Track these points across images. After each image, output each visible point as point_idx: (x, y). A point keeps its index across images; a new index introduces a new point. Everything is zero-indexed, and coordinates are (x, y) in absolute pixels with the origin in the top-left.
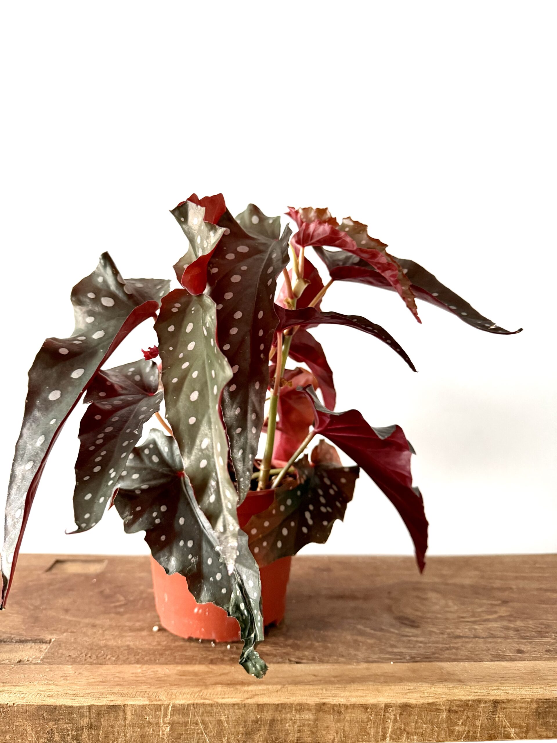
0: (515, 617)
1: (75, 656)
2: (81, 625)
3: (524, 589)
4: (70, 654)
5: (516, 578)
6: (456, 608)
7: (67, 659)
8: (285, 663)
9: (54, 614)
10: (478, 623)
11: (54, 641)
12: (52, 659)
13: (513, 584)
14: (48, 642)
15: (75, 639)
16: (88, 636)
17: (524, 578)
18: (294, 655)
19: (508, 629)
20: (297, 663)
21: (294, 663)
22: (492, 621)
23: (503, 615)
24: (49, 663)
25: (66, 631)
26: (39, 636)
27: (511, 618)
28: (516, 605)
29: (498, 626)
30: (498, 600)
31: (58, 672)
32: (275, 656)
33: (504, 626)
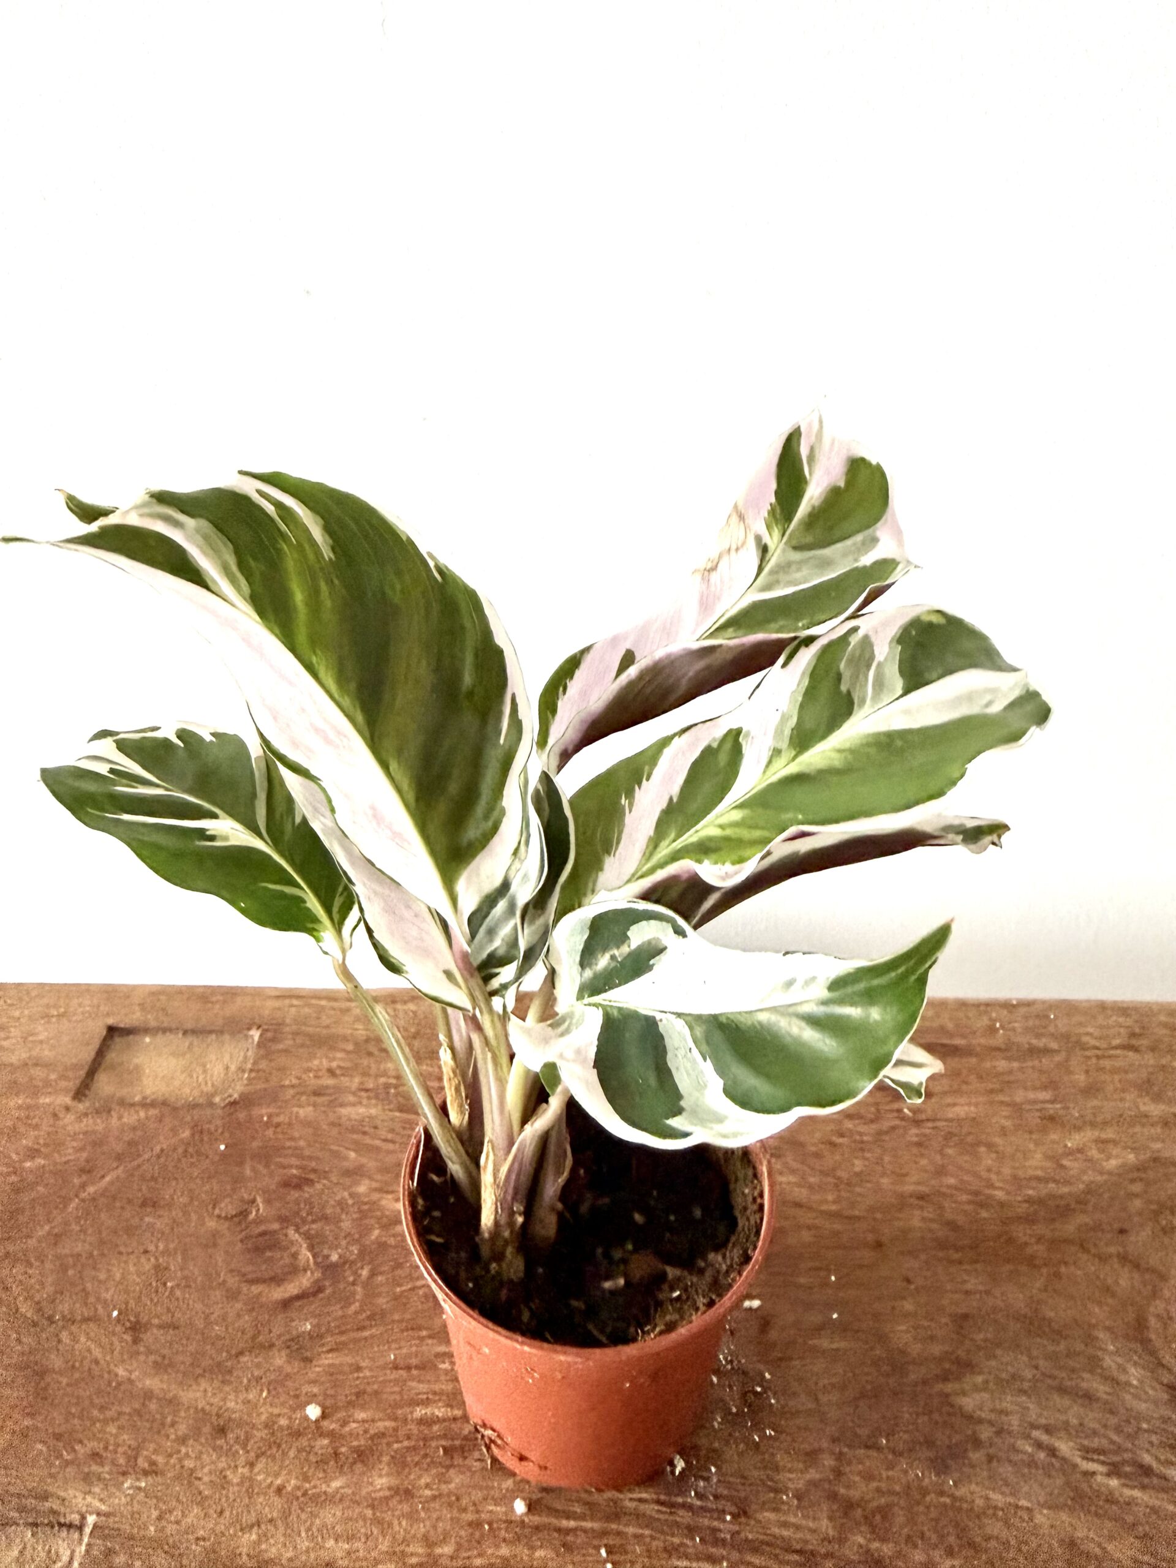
2: (181, 1427)
16: (202, 1500)
25: (132, 1462)
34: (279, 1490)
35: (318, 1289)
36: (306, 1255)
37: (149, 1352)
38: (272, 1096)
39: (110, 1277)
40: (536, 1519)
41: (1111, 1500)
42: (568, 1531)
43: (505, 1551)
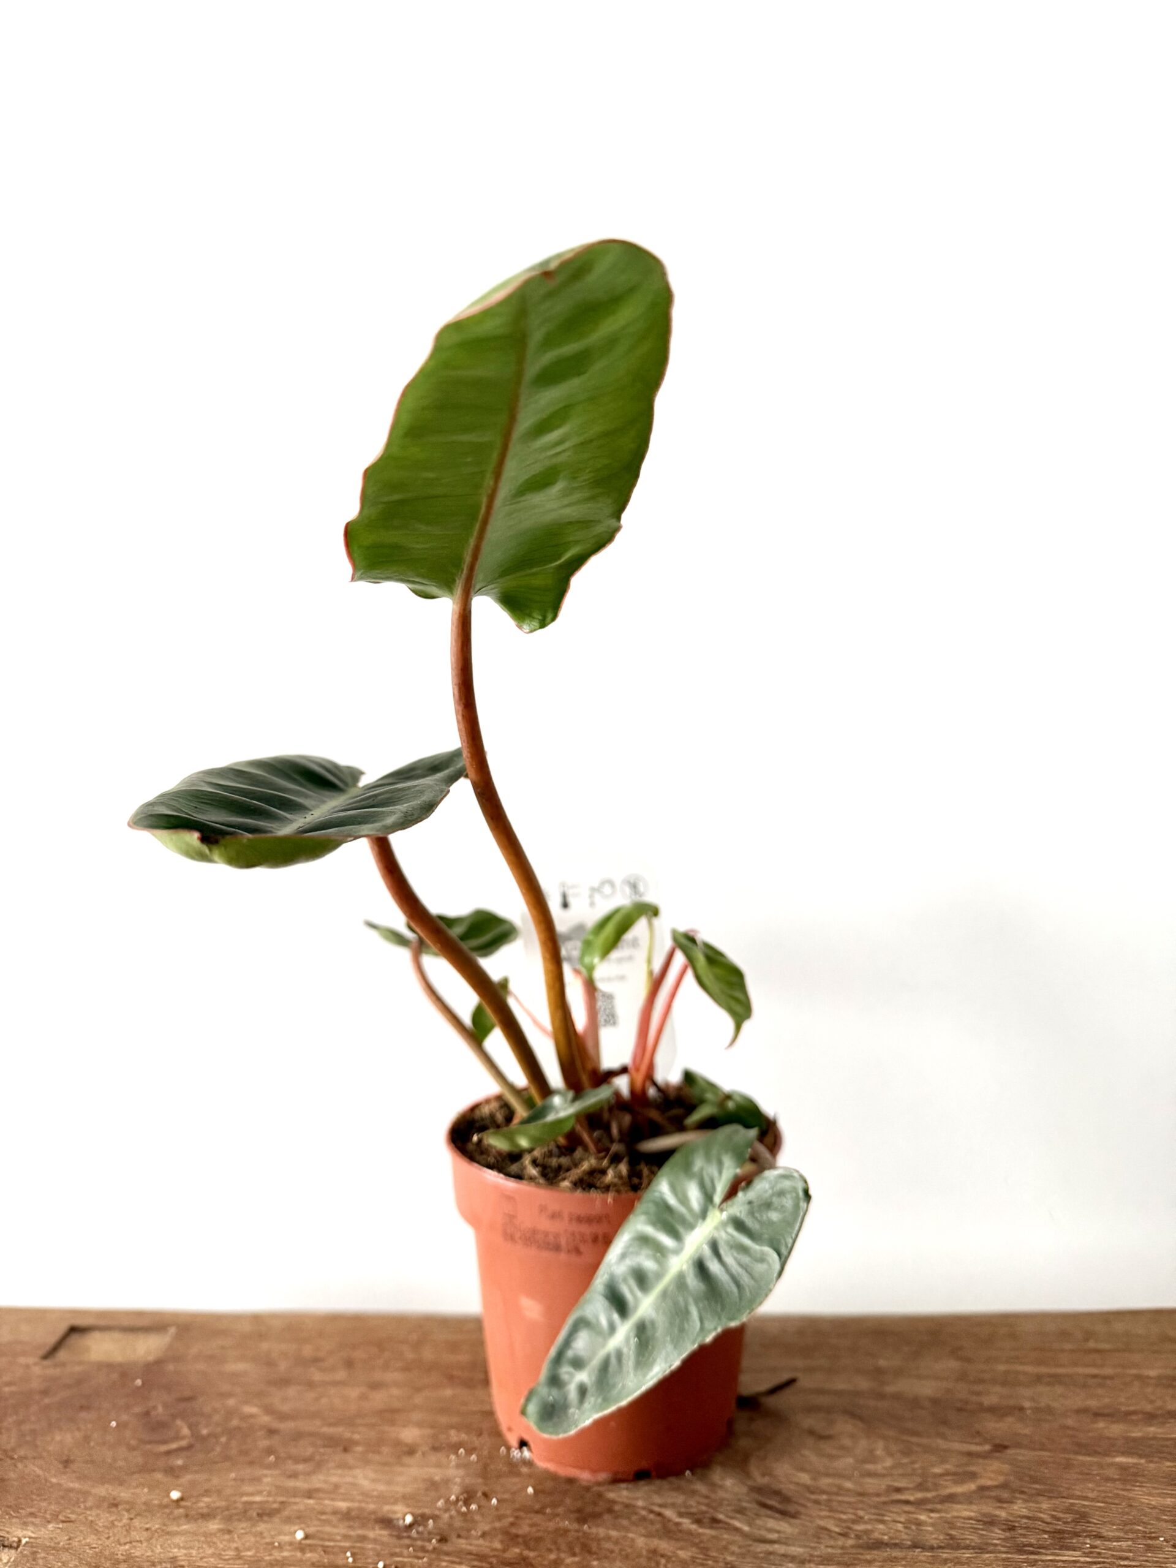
0: (1014, 1491)
2: (89, 1504)
3: (1049, 1410)
5: (1038, 1379)
6: (889, 1462)
9: (39, 1472)
10: (929, 1506)
11: (27, 1543)
13: (1026, 1397)
14: (15, 1545)
15: (70, 1539)
16: (96, 1532)
17: (1056, 1380)
19: (990, 1522)
22: (960, 1503)
23: (989, 1483)
25: (55, 1517)
27: (1004, 1493)
28: (1024, 1455)
29: (972, 1514)
30: (986, 1441)
33: (985, 1515)
34: (147, 1529)
35: (190, 1447)
36: (186, 1431)
37: (74, 1472)
38: (177, 1359)
39: (53, 1439)
40: (308, 1542)
41: (690, 1533)
42: (328, 1547)
43: (286, 1554)
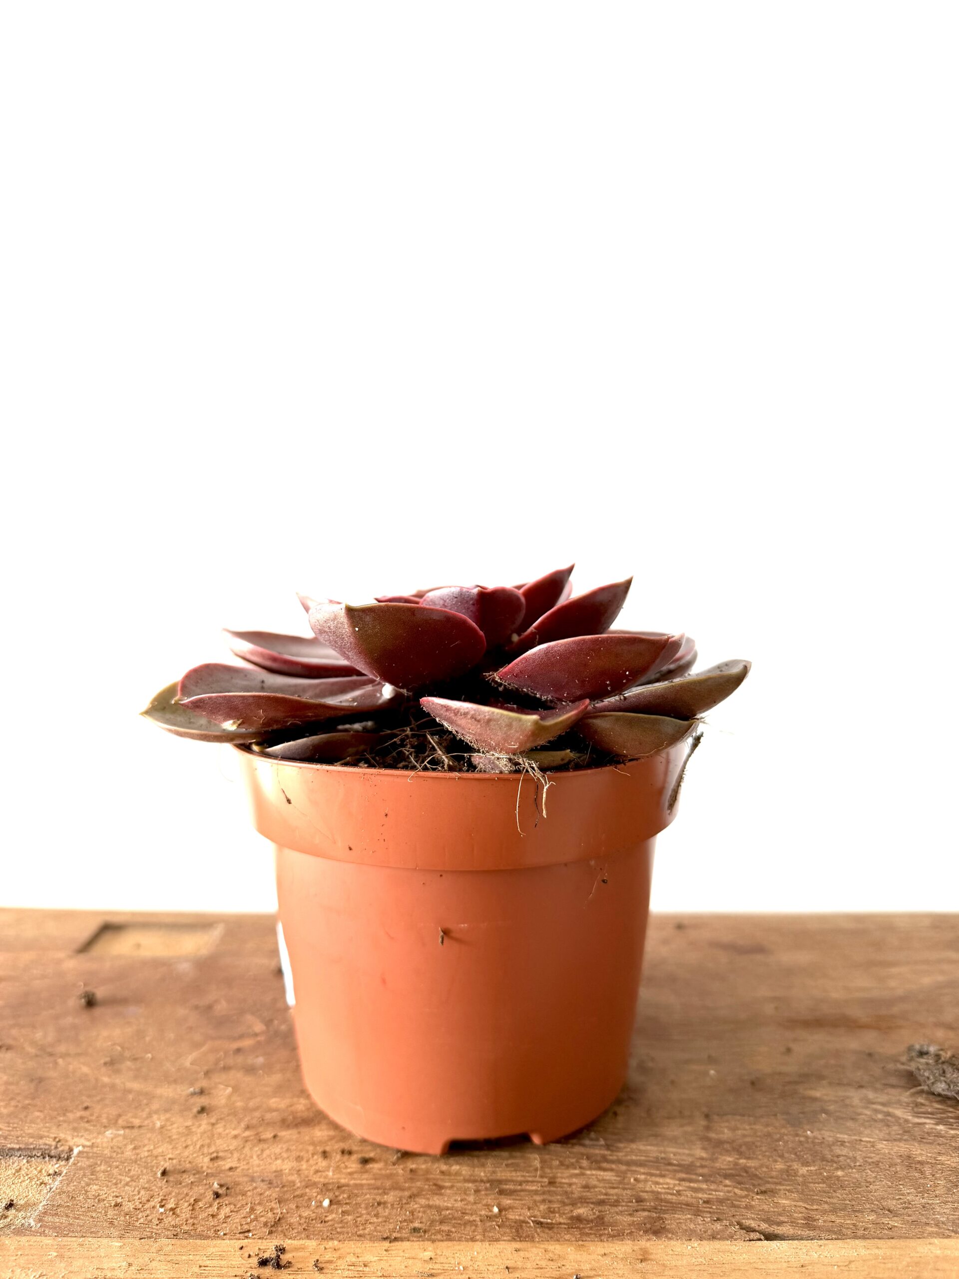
1: (131, 1206)
2: (155, 1106)
4: (119, 1200)
7: (111, 1213)
8: (731, 1237)
9: (85, 1069)
11: (80, 1152)
12: (67, 1216)
14: (64, 1155)
15: (135, 1148)
16: (171, 1140)
18: (748, 1207)
20: (769, 1237)
21: (760, 1240)
24: (60, 1231)
25: (113, 1122)
26: (41, 1137)
31: (80, 1262)
32: (697, 1213)
